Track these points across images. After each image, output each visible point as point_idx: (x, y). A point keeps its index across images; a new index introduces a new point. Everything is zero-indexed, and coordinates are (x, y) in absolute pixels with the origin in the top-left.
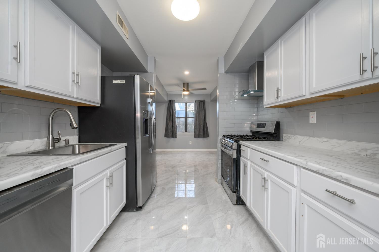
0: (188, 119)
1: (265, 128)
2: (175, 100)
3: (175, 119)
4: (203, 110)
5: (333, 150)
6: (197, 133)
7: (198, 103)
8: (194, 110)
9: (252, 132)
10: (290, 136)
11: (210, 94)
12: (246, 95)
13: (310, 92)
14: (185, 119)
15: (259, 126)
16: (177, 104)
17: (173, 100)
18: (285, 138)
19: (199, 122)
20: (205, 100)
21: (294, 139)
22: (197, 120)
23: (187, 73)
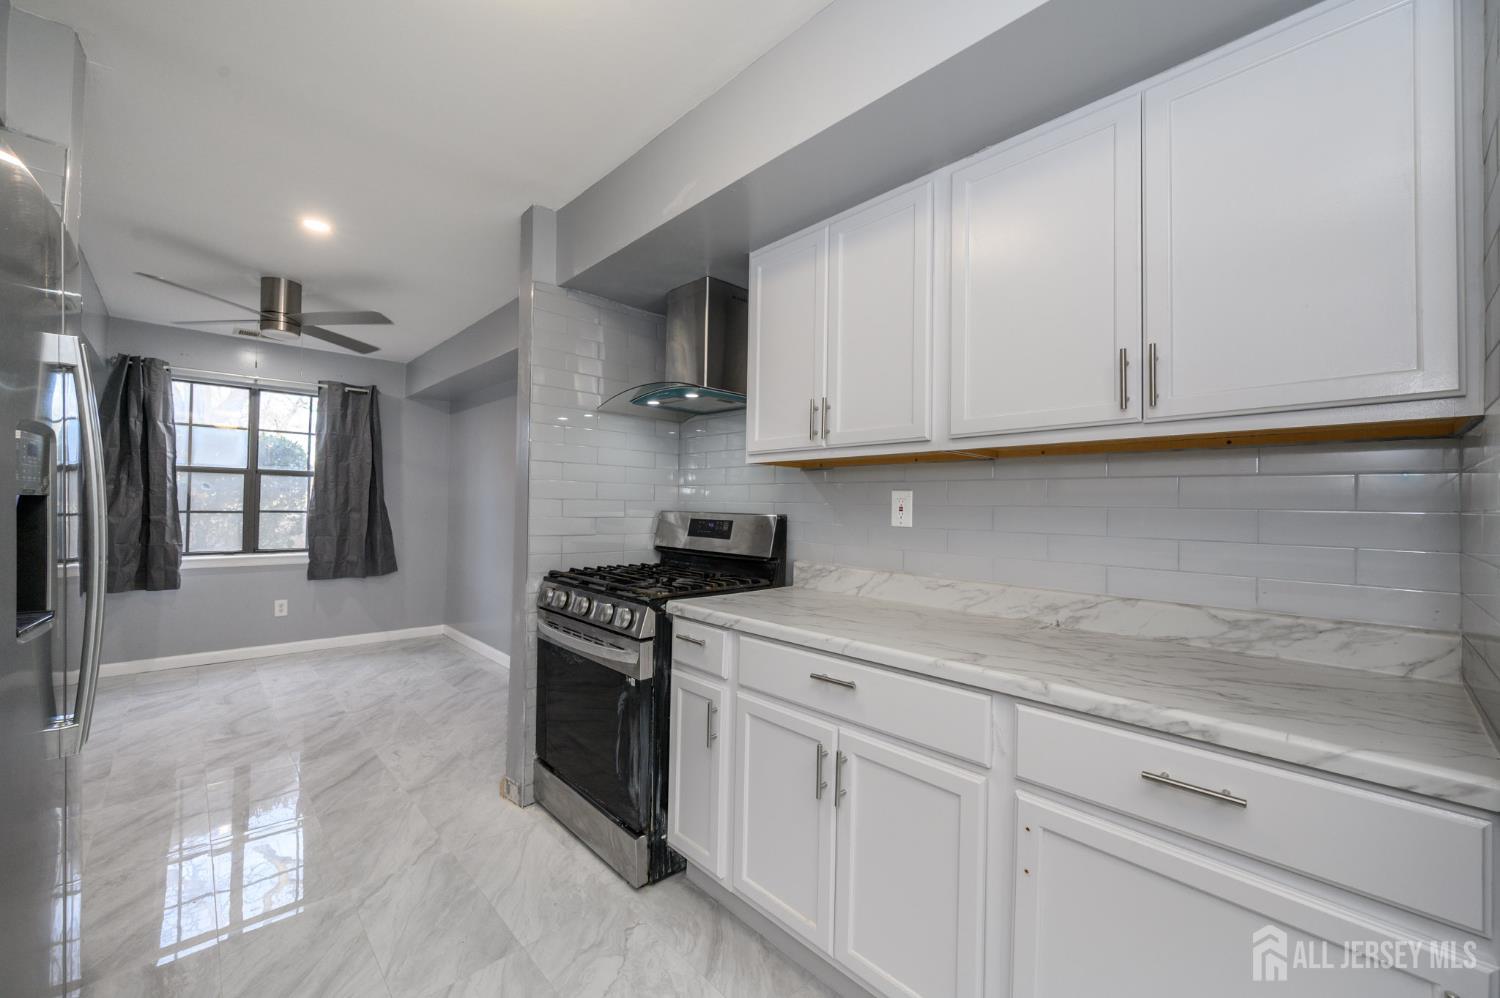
0: (264, 478)
1: (728, 537)
2: (167, 364)
3: (164, 475)
4: (368, 435)
5: (969, 610)
6: (329, 555)
7: (339, 400)
8: (310, 434)
9: (662, 552)
10: (820, 570)
11: (406, 362)
12: (654, 403)
13: (953, 432)
14: (243, 476)
15: (698, 527)
16: (189, 384)
17: (153, 360)
18: (803, 575)
19: (341, 500)
20: (378, 388)
21: (839, 578)
22: (331, 485)
23: (316, 226)
